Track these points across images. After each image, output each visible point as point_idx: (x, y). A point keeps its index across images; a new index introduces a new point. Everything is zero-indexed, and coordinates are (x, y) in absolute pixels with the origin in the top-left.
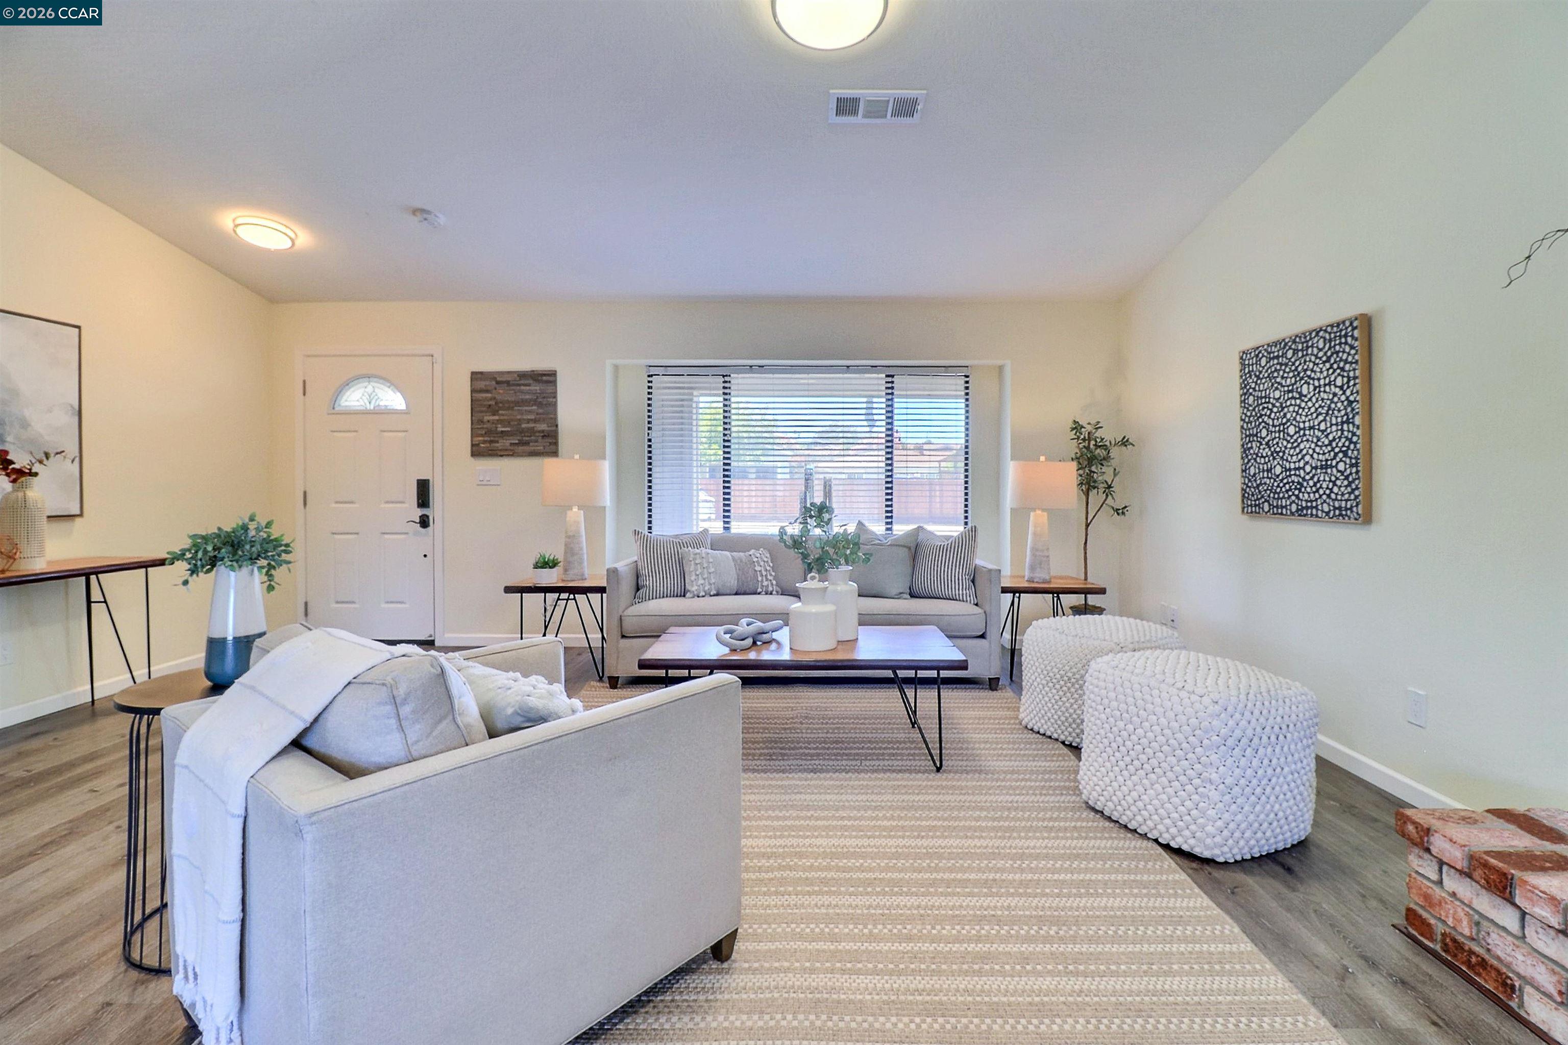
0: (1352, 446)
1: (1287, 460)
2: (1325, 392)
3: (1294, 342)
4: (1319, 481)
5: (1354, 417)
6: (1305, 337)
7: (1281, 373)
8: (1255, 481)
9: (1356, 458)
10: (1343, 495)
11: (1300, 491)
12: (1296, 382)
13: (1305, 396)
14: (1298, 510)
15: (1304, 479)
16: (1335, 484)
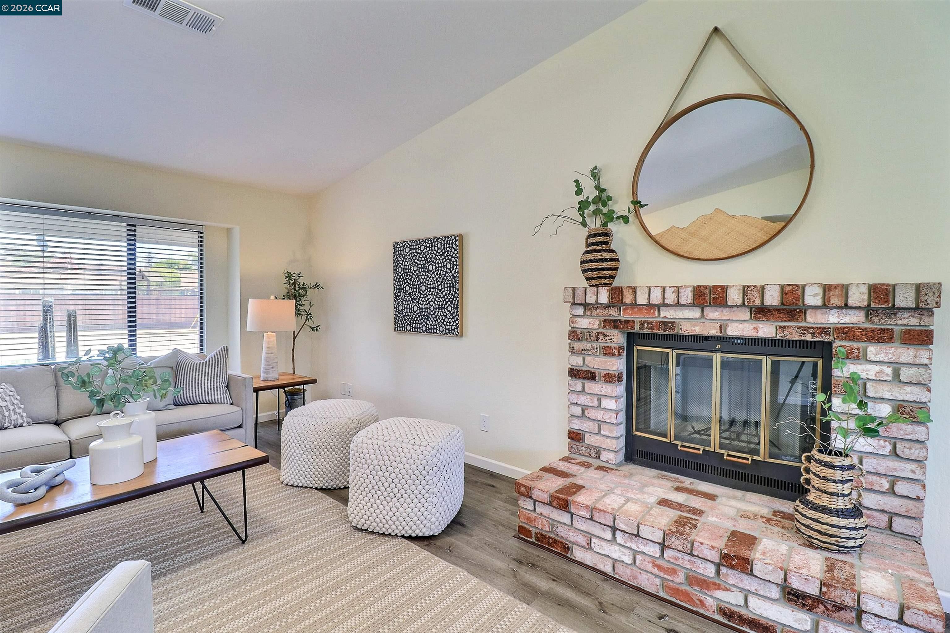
0: (455, 299)
1: (421, 304)
2: (441, 270)
3: (425, 242)
4: (438, 315)
5: (456, 285)
6: (431, 241)
7: (418, 257)
8: (402, 314)
9: (457, 305)
10: (450, 323)
11: (427, 320)
12: (426, 263)
13: (431, 271)
14: (426, 330)
15: (430, 314)
16: (446, 317)
